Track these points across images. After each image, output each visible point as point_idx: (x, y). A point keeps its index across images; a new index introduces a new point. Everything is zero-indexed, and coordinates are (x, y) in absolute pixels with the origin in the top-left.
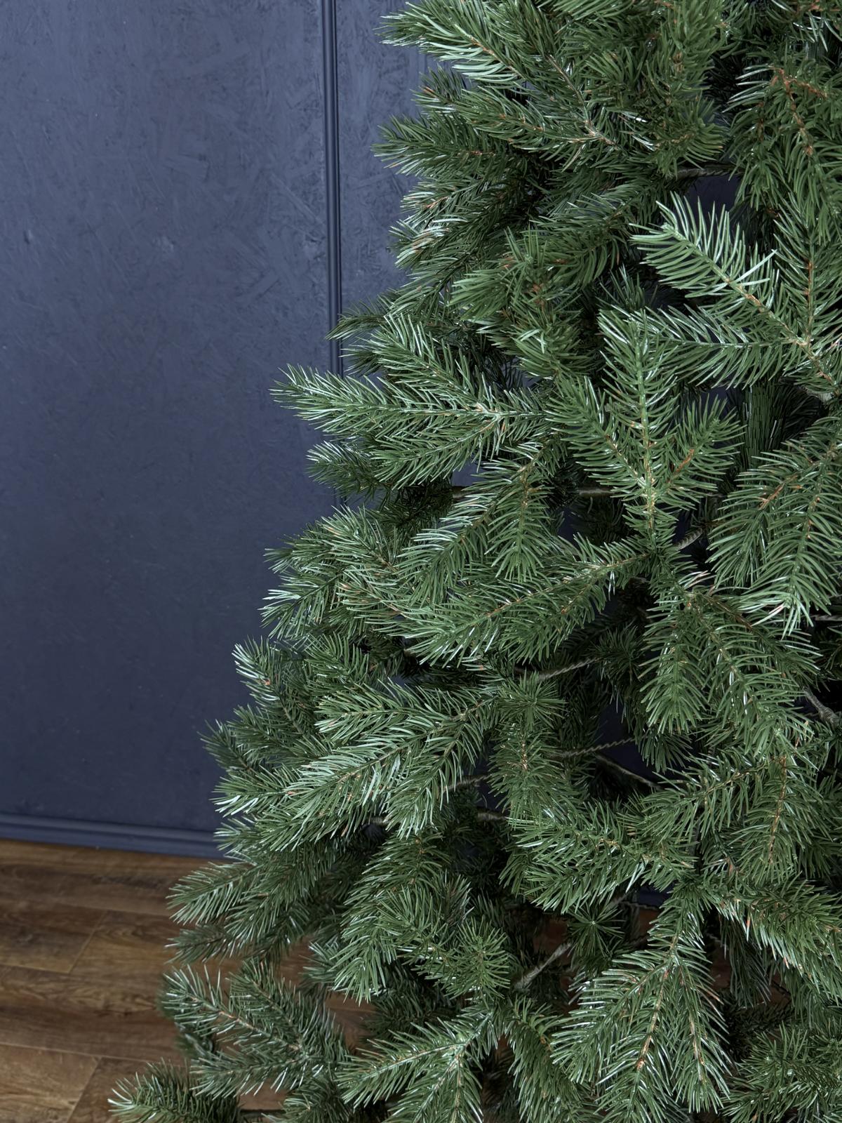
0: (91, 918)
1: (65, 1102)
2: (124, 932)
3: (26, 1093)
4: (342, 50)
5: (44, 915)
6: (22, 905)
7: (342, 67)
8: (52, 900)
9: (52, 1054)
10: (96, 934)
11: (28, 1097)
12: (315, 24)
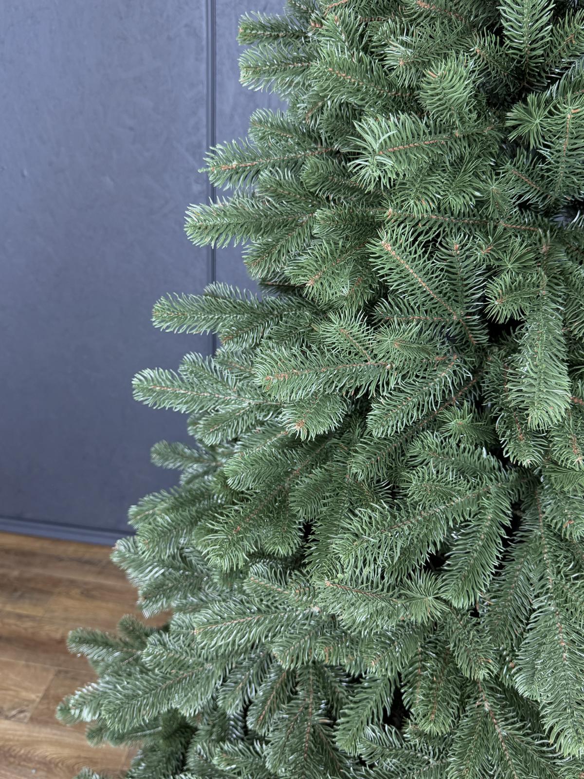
0: (56, 583)
1: (33, 696)
2: (75, 592)
3: (11, 690)
4: (218, 66)
5: (29, 580)
6: (15, 573)
8: (35, 571)
9: (28, 666)
10: (59, 594)
12: (202, 50)
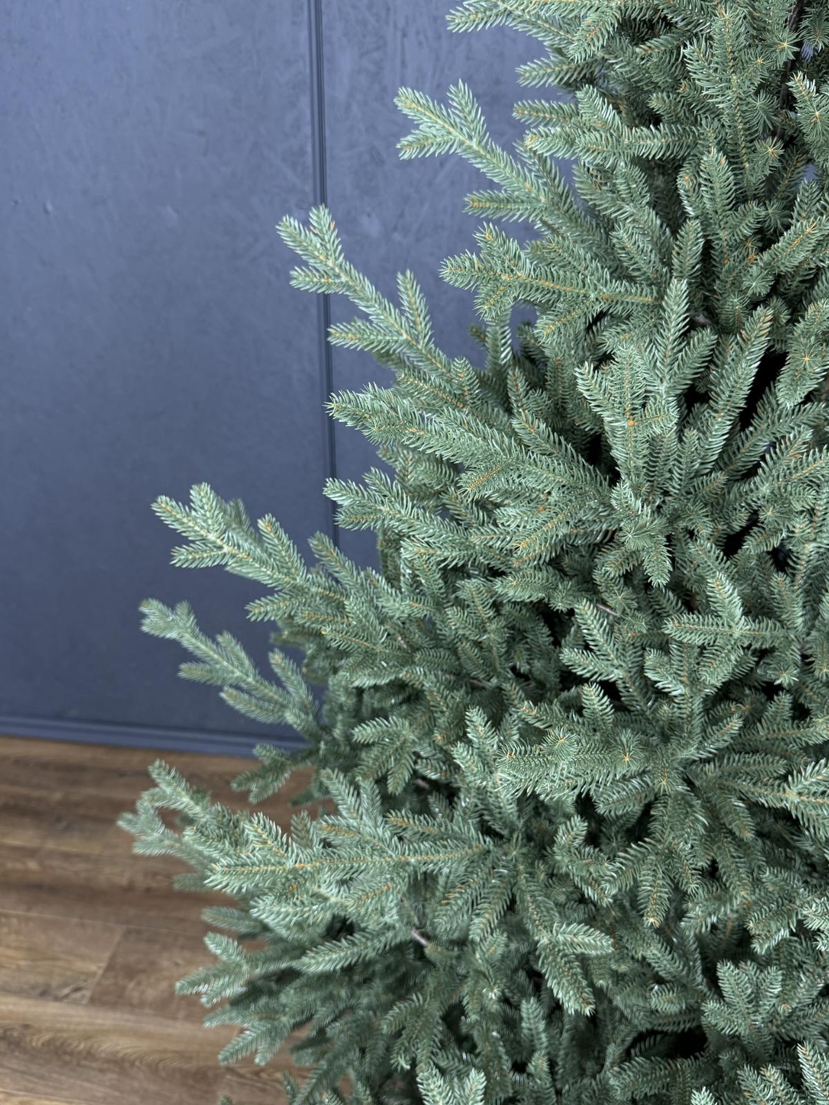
1: (93, 967)
3: (60, 959)
4: (326, 32)
5: (77, 805)
7: (326, 49)
11: (60, 963)
12: (301, 8)
